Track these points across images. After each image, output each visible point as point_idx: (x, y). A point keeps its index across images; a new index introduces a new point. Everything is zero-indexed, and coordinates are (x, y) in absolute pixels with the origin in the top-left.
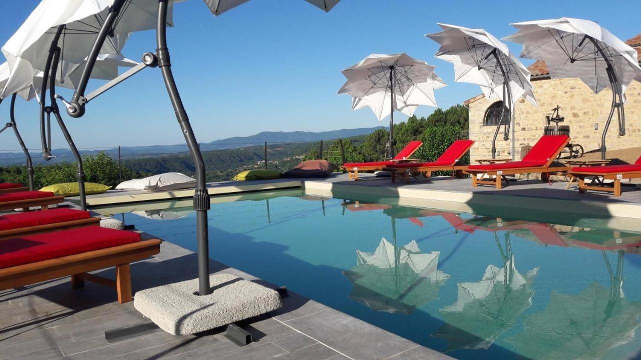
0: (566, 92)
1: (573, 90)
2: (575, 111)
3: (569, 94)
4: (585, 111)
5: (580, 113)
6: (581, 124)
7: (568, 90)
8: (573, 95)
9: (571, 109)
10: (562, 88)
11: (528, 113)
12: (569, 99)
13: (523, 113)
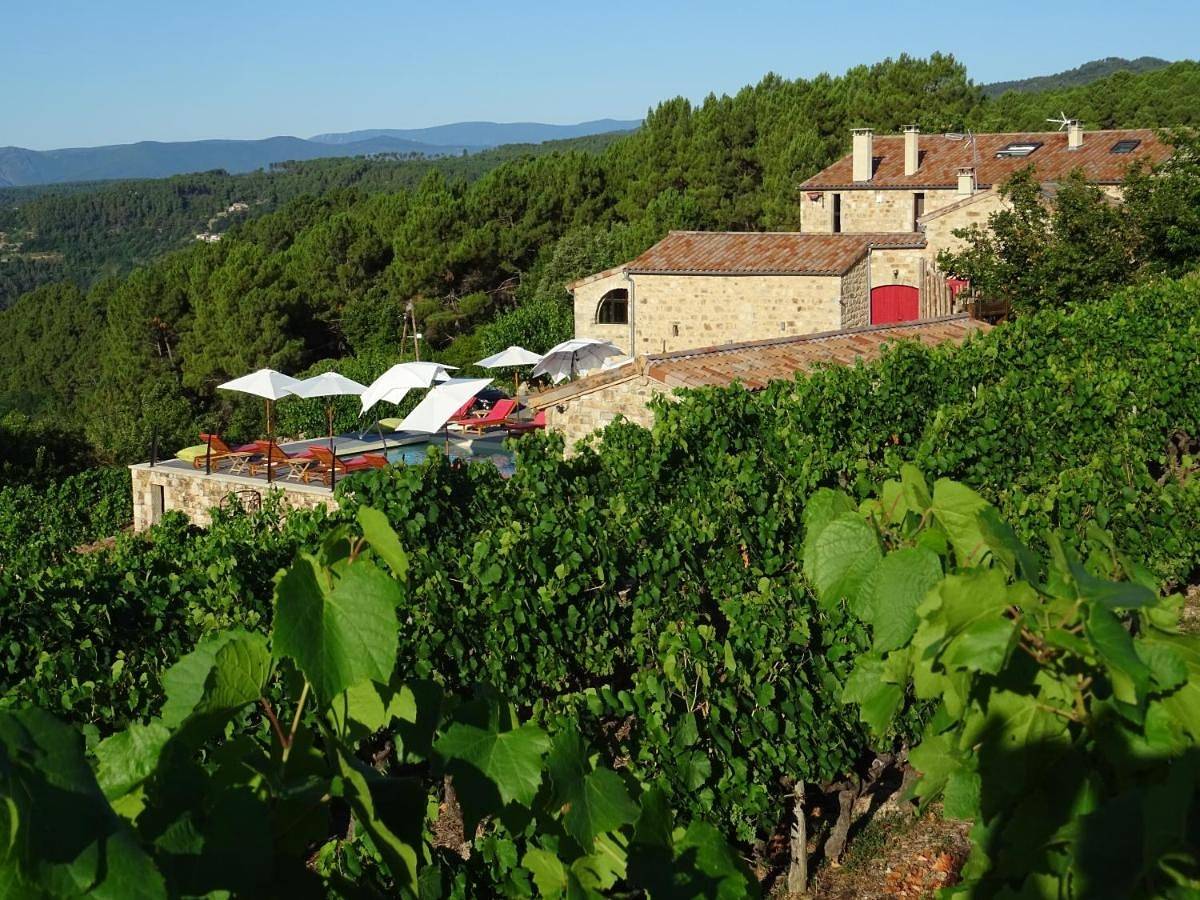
0: (696, 296)
1: (704, 294)
2: (707, 322)
3: (700, 299)
4: (719, 322)
5: (713, 326)
8: (705, 301)
9: (702, 319)
10: (692, 289)
11: (651, 318)
12: (700, 305)
13: (645, 318)
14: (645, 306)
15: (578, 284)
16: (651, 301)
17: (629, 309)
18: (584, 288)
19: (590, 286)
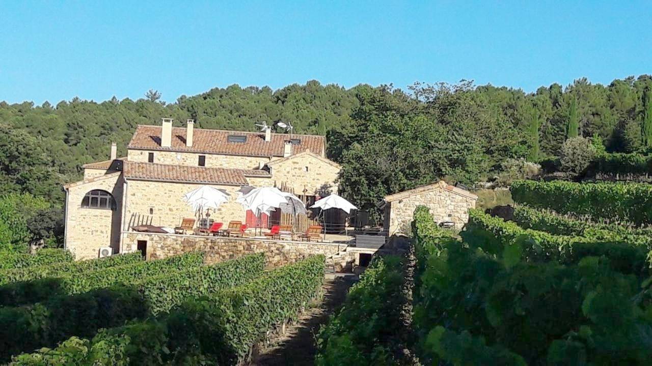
0: (165, 193)
1: (170, 192)
2: (171, 207)
3: (167, 195)
4: (178, 207)
5: (174, 209)
6: (174, 216)
7: (167, 192)
8: (170, 196)
9: (168, 206)
10: (163, 189)
11: (137, 204)
12: (167, 198)
13: (133, 203)
14: (133, 197)
15: (72, 185)
16: (139, 195)
17: (124, 198)
18: (76, 188)
19: (80, 187)
